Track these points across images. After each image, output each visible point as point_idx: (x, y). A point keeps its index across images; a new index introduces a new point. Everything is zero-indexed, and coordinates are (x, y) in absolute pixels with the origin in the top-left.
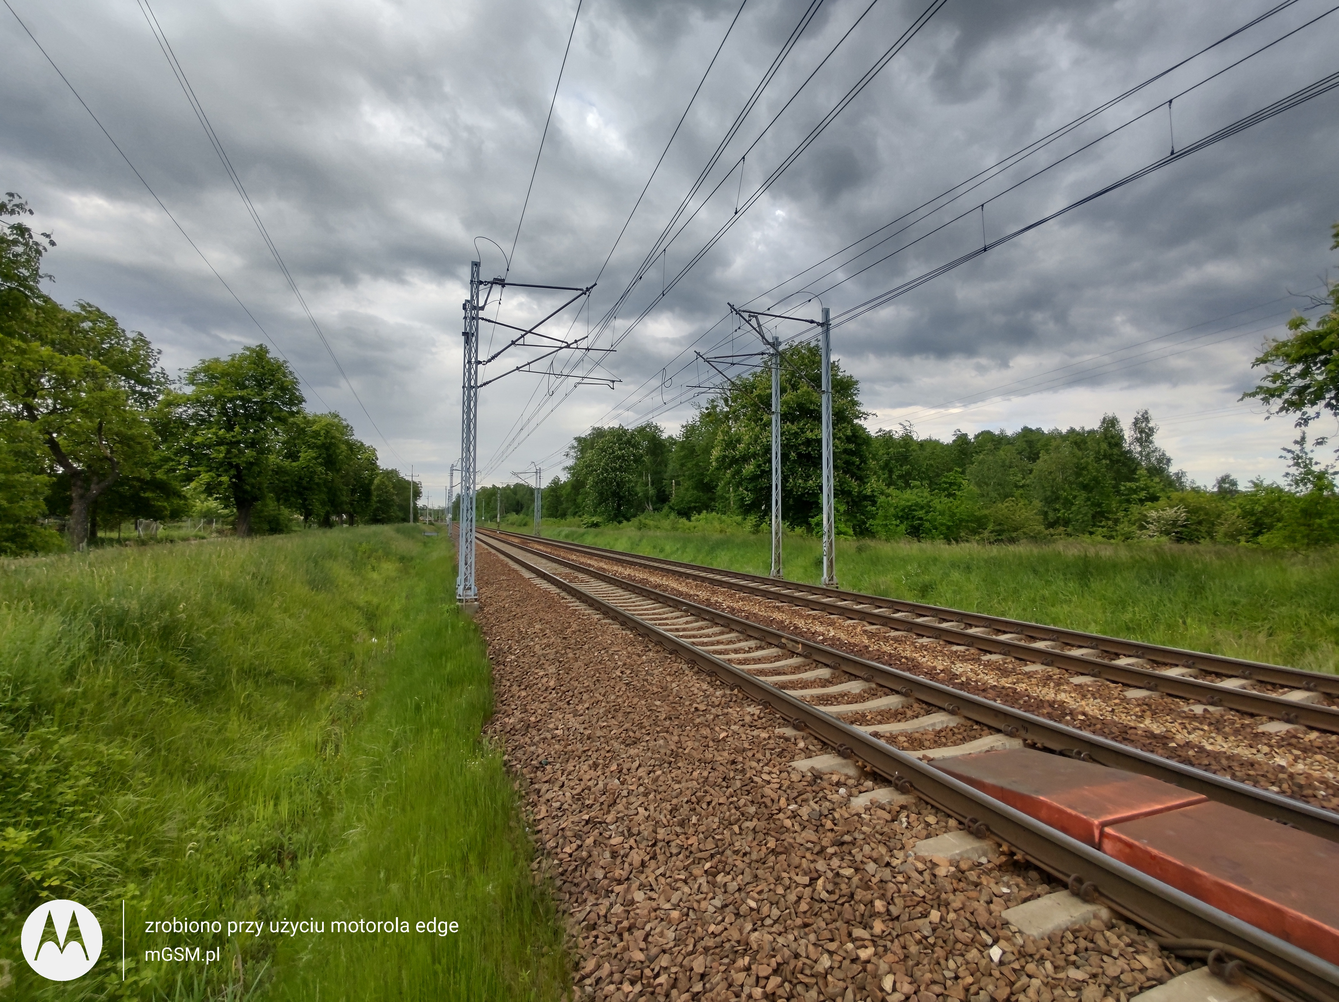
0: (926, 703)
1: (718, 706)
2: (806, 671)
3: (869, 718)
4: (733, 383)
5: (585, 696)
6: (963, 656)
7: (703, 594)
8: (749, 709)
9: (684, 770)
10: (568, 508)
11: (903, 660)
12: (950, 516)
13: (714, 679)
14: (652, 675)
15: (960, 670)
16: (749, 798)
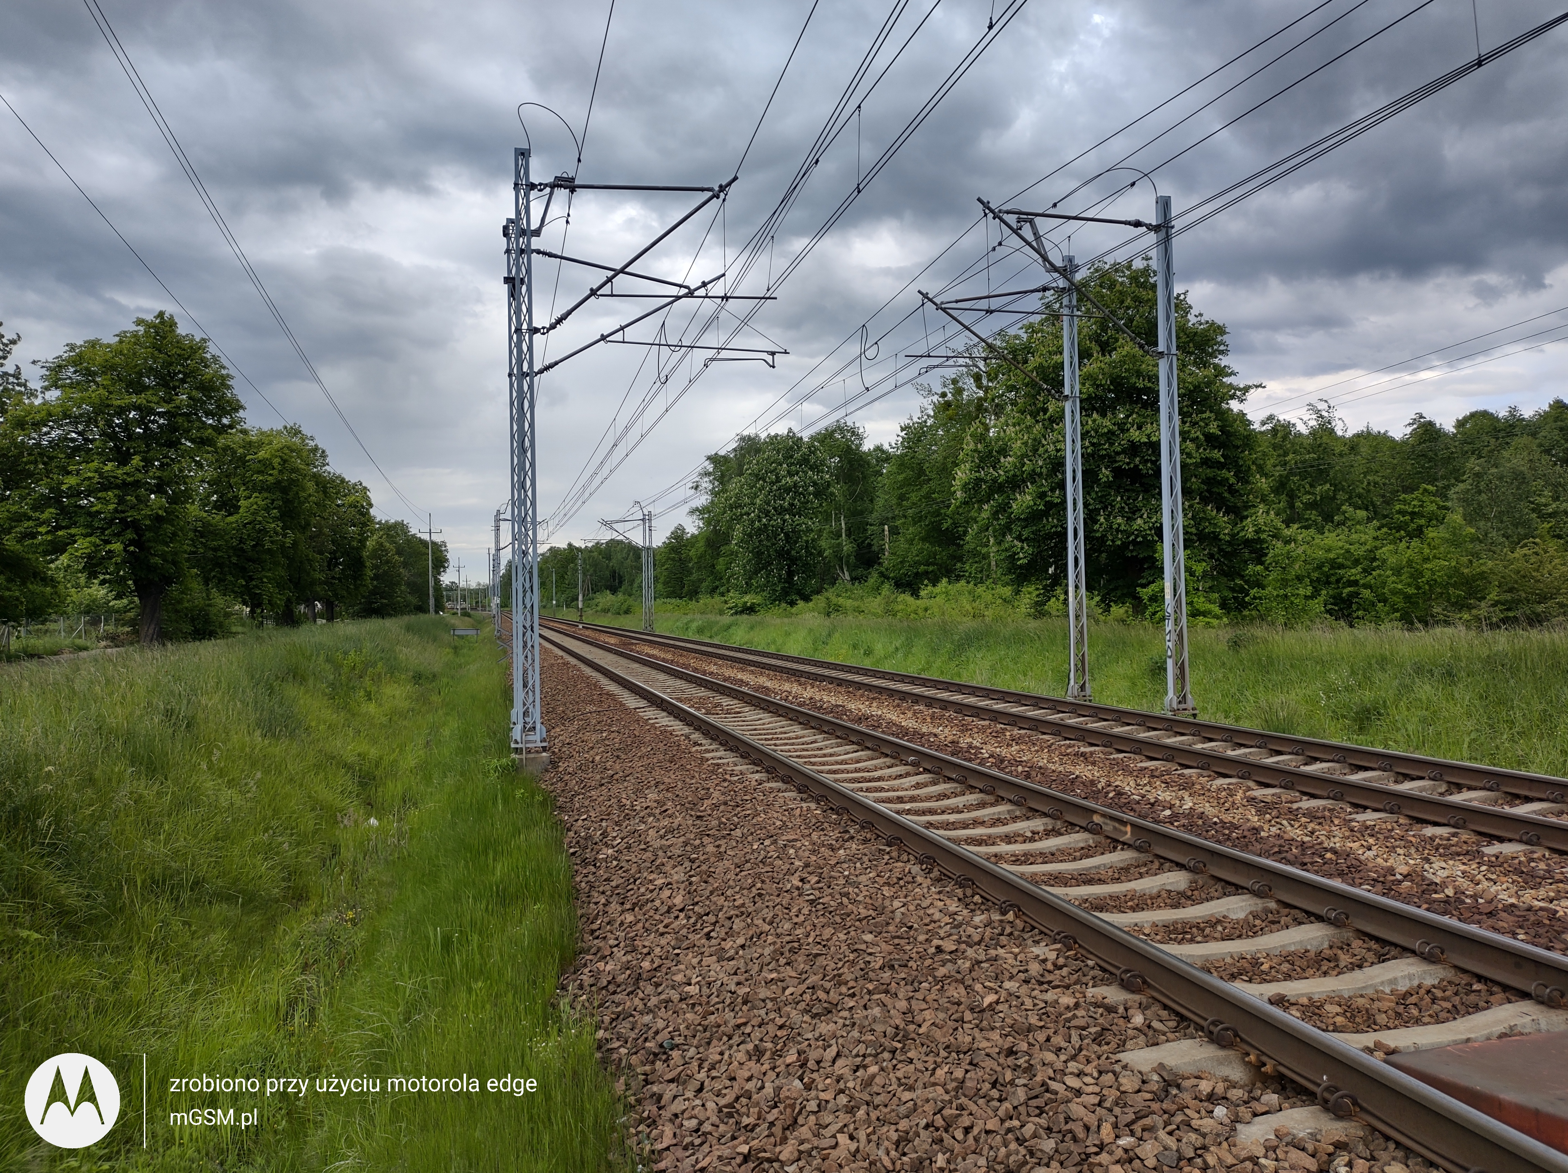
0: (1377, 939)
1: (979, 943)
2: (1141, 876)
3: (1265, 967)
4: (990, 346)
5: (738, 924)
6: (1446, 848)
7: (946, 733)
8: (1036, 950)
9: (920, 1066)
10: (701, 581)
11: (1329, 855)
12: (1412, 576)
13: (969, 892)
14: (857, 885)
15: (1442, 874)
16: (1043, 1121)
